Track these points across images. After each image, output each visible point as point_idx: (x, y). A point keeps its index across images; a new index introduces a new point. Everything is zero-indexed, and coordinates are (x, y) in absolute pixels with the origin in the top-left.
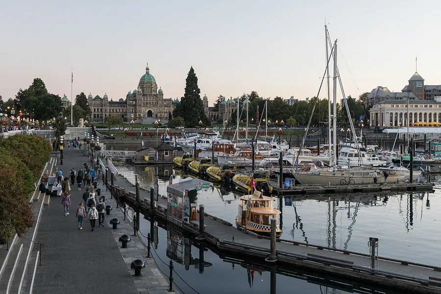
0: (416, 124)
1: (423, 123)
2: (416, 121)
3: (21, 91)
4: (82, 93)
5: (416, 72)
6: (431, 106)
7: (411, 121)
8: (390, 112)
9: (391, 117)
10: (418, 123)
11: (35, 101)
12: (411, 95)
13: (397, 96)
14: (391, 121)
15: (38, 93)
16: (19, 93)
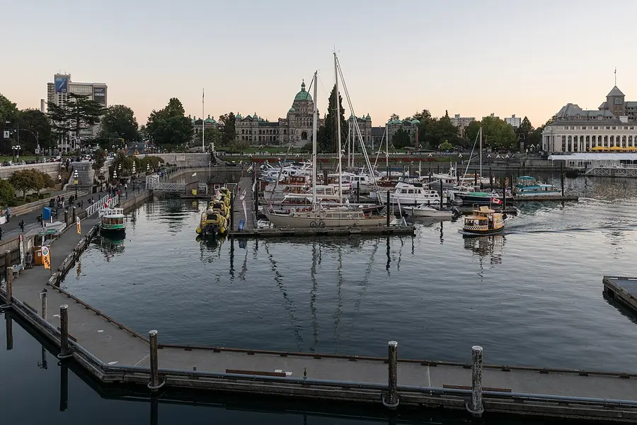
0: (594, 149)
1: (603, 148)
2: (594, 146)
3: (155, 112)
4: (231, 113)
5: (616, 87)
6: (614, 128)
7: (588, 146)
8: (561, 135)
9: (564, 141)
10: (597, 148)
11: (162, 124)
12: (608, 113)
13: (590, 115)
14: (564, 145)
15: (172, 114)
16: (152, 115)
